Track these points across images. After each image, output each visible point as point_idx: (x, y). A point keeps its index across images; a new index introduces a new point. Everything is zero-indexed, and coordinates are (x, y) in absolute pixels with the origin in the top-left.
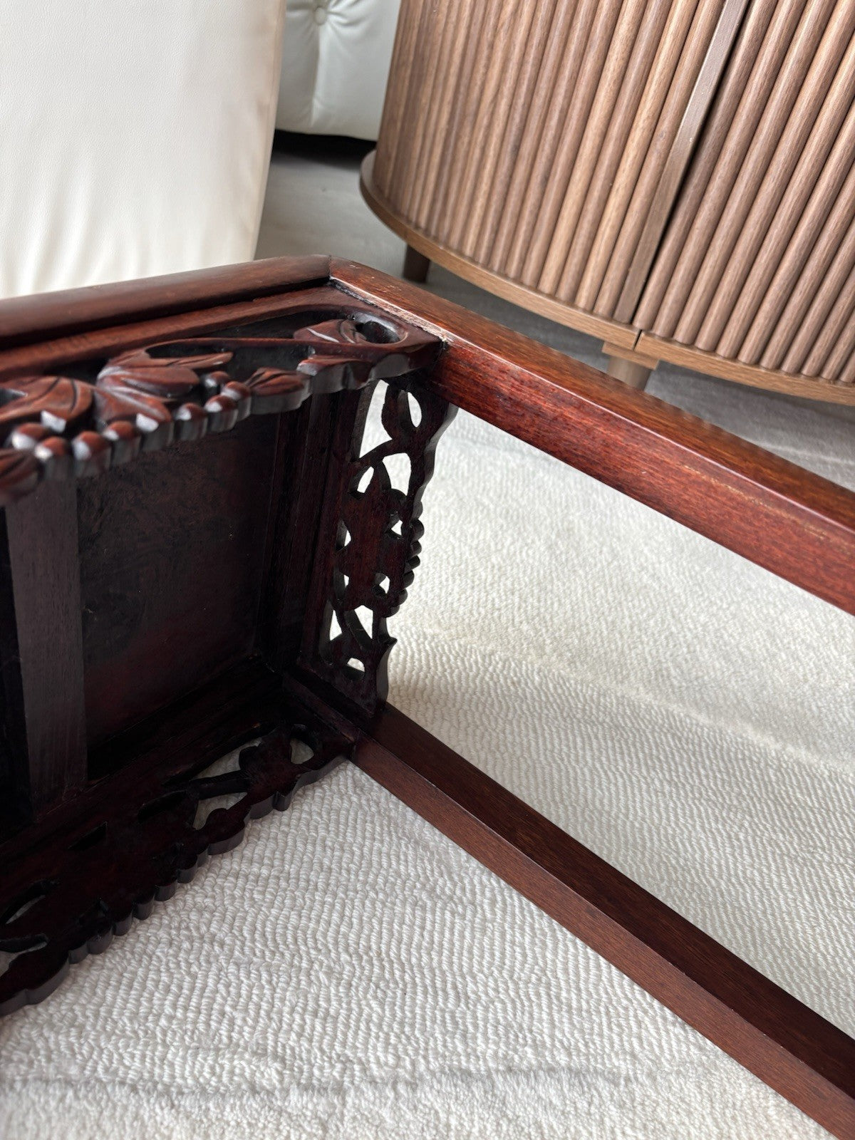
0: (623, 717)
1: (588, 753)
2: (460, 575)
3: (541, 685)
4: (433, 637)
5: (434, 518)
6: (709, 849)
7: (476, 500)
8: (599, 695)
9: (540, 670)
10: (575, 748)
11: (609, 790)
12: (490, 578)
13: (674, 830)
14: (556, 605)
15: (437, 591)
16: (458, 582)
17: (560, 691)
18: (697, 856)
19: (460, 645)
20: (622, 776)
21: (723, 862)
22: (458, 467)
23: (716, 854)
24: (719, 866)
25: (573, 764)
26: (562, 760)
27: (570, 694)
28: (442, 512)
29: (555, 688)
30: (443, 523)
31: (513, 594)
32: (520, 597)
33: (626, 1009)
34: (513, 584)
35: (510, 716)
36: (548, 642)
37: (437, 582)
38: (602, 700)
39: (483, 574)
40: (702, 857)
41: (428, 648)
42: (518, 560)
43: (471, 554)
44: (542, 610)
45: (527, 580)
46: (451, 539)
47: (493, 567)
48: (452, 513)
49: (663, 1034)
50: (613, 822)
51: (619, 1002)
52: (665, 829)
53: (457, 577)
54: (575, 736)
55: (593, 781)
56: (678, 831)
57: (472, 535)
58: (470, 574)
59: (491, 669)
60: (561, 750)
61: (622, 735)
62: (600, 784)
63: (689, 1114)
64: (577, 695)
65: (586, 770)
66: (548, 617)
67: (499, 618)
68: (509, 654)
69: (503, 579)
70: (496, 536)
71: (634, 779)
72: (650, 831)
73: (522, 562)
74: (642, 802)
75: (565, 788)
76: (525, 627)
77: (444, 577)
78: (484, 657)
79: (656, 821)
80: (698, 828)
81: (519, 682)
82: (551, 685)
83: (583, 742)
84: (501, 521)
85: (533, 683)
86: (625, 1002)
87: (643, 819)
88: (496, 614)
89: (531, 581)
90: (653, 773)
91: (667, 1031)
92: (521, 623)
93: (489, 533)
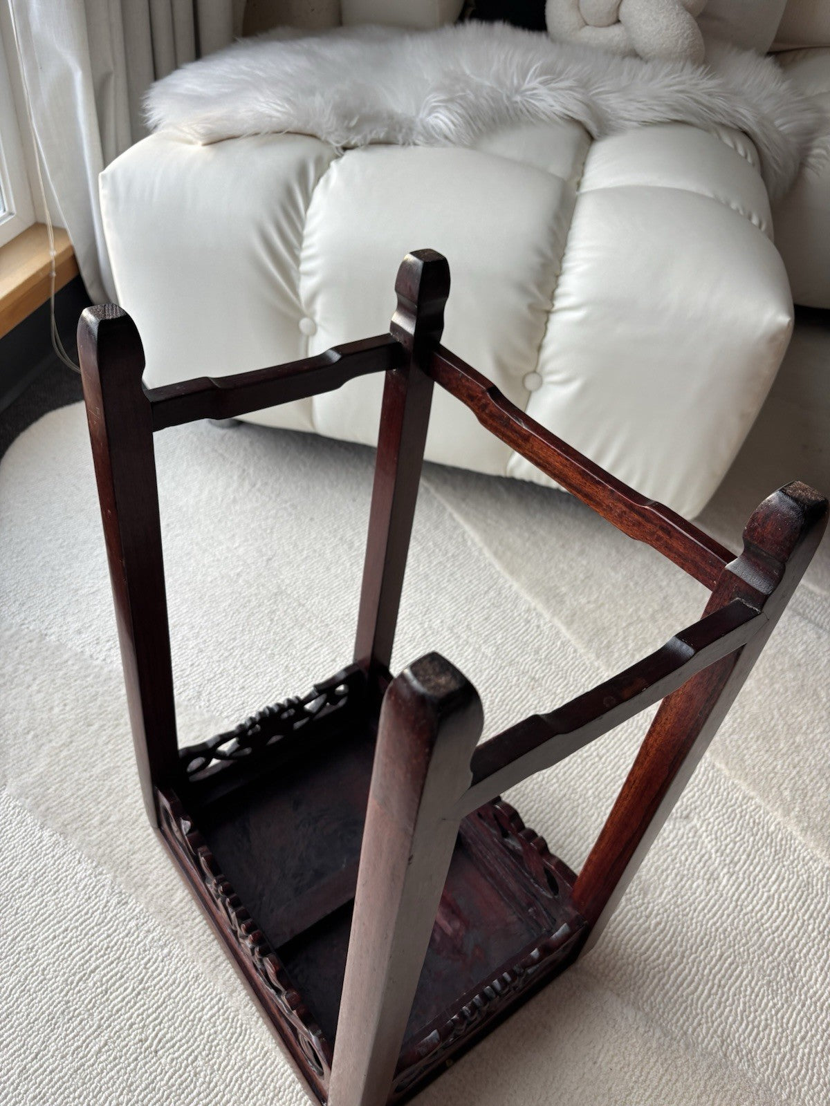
0: (818, 880)
1: (775, 887)
2: (764, 739)
3: (773, 833)
4: (718, 771)
5: (772, 691)
6: (816, 980)
7: (815, 690)
8: (811, 858)
9: (779, 823)
10: (769, 879)
11: (773, 913)
12: (785, 749)
13: (800, 958)
14: (822, 789)
15: (740, 742)
16: (759, 742)
17: (784, 842)
18: (804, 979)
19: (733, 783)
20: (788, 911)
21: (820, 992)
22: (818, 660)
23: (818, 985)
24: (815, 993)
25: (760, 886)
26: (754, 880)
27: (790, 848)
28: (781, 690)
29: (782, 840)
30: (776, 698)
31: (794, 767)
32: (798, 772)
33: (698, 1014)
34: (799, 762)
35: (738, 839)
36: (797, 809)
37: (744, 736)
38: (811, 863)
39: (782, 745)
40: (808, 982)
41: (710, 775)
42: (816, 747)
43: (782, 728)
44: (809, 788)
45: (813, 762)
46: (775, 712)
47: (793, 743)
48: (789, 693)
49: (709, 1036)
50: (761, 930)
51: (696, 1009)
52: (795, 954)
53: (761, 740)
54: (773, 872)
55: (766, 903)
56: (803, 959)
57: (793, 715)
58: (772, 741)
59: (744, 807)
60: (758, 875)
61: (808, 890)
62: (770, 906)
63: (694, 1072)
64: (795, 850)
65: (766, 895)
66: (810, 794)
67: (772, 778)
68: (763, 804)
69: (795, 754)
70: (813, 722)
71: (795, 917)
72: (783, 949)
73: (819, 749)
74: (790, 931)
75: (743, 896)
76: (786, 793)
77: (751, 735)
78: (744, 798)
79: (792, 946)
80: (819, 966)
81: (759, 824)
82: (780, 836)
83: (777, 879)
84: (824, 713)
85: (768, 829)
86: (699, 1011)
87: (784, 941)
88: (772, 775)
89: (816, 765)
90: (812, 921)
91: (712, 1037)
92: (786, 789)
93: (808, 718)
